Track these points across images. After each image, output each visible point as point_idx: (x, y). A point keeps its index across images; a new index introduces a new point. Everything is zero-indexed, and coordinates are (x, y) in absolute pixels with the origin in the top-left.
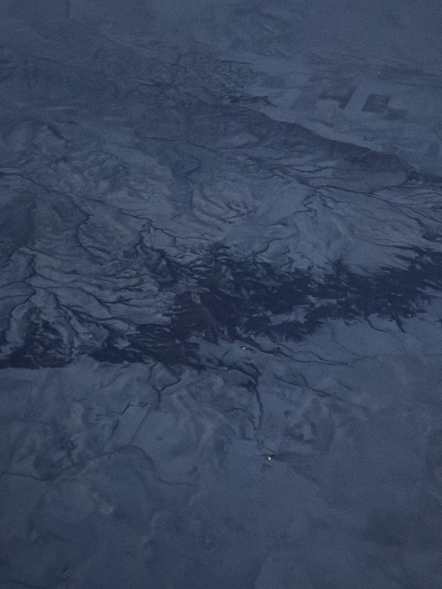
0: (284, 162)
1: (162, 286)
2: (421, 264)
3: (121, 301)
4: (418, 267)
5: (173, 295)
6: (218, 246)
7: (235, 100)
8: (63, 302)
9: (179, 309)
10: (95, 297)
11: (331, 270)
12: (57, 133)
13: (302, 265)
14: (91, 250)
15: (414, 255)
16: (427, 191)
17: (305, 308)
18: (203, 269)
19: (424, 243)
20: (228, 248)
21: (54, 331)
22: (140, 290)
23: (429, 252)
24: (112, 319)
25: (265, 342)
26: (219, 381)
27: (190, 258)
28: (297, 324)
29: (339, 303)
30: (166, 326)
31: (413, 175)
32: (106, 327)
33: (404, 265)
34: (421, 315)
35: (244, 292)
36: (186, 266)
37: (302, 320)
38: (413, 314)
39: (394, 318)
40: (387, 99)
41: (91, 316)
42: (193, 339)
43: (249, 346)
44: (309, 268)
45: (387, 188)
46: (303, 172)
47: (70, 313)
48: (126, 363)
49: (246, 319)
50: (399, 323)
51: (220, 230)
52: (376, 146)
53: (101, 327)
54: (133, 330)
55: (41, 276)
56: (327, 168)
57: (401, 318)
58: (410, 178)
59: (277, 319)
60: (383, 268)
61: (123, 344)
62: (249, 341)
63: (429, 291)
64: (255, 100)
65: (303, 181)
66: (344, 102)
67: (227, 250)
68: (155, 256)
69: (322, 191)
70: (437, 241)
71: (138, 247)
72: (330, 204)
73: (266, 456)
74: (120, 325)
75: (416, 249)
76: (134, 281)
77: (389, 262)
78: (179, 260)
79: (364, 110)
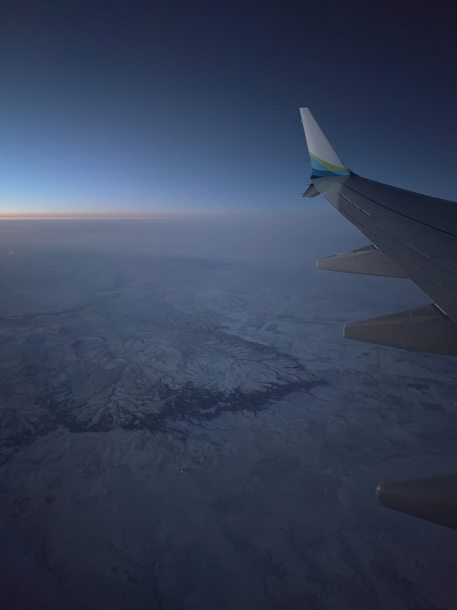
0: (228, 350)
1: (162, 398)
2: (272, 389)
3: (143, 405)
4: (271, 391)
5: (164, 402)
6: (190, 382)
7: (216, 328)
8: (120, 405)
9: (165, 408)
10: (134, 403)
11: (233, 392)
12: (143, 342)
13: (221, 390)
14: (139, 385)
15: (270, 386)
16: (284, 361)
17: (216, 407)
18: (181, 392)
19: (275, 381)
20: (194, 383)
21: (112, 417)
22: (152, 400)
23: (277, 385)
24: (137, 412)
25: (196, 421)
26: (171, 437)
27: (177, 387)
28: (211, 413)
29: (231, 405)
30: (157, 415)
31: (279, 355)
32: (133, 415)
33: (265, 390)
34: (265, 410)
35: (194, 401)
36: (174, 390)
37: (213, 412)
38: (262, 410)
39: (254, 411)
40: (276, 326)
41: (129, 411)
42: (165, 420)
43: (188, 423)
44: (224, 391)
45: (267, 359)
46: (234, 353)
47: (121, 410)
48: (135, 430)
49: (190, 411)
50: (255, 414)
51: (193, 376)
52: (266, 344)
53: (131, 415)
54: (143, 416)
55: (115, 395)
56: (244, 352)
57: (257, 411)
58: (278, 356)
59: (203, 412)
60: (255, 391)
61: (137, 422)
62: (190, 421)
63: (272, 400)
64: (224, 328)
65: (233, 357)
66: (258, 328)
67: (193, 384)
68: (163, 386)
69: (240, 361)
70: (282, 380)
71: (158, 384)
72: (242, 366)
73: (181, 470)
74: (139, 415)
75: (271, 383)
76: (151, 397)
77: (259, 388)
78: (173, 388)
79: (265, 331)
